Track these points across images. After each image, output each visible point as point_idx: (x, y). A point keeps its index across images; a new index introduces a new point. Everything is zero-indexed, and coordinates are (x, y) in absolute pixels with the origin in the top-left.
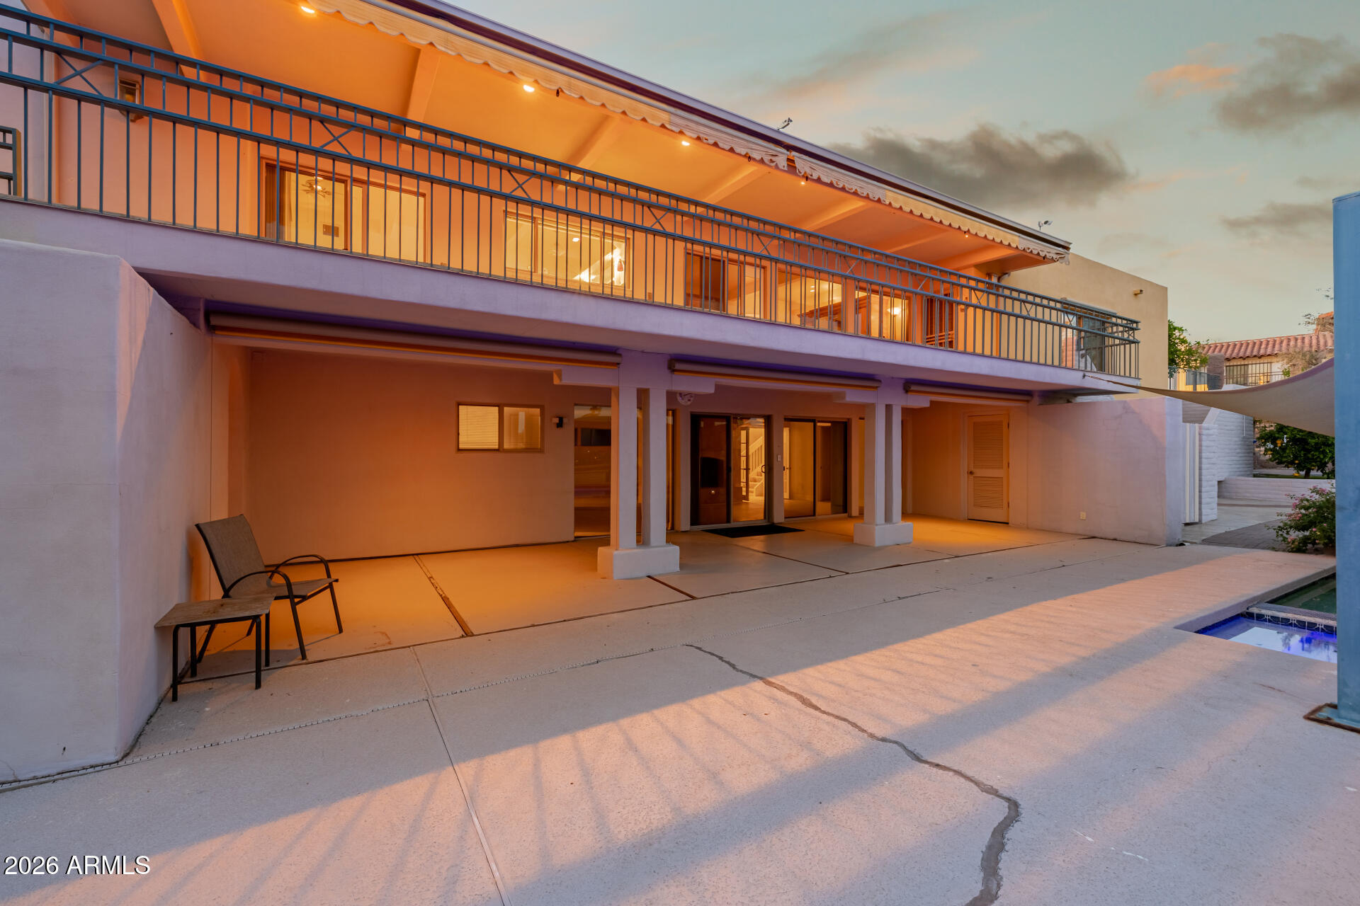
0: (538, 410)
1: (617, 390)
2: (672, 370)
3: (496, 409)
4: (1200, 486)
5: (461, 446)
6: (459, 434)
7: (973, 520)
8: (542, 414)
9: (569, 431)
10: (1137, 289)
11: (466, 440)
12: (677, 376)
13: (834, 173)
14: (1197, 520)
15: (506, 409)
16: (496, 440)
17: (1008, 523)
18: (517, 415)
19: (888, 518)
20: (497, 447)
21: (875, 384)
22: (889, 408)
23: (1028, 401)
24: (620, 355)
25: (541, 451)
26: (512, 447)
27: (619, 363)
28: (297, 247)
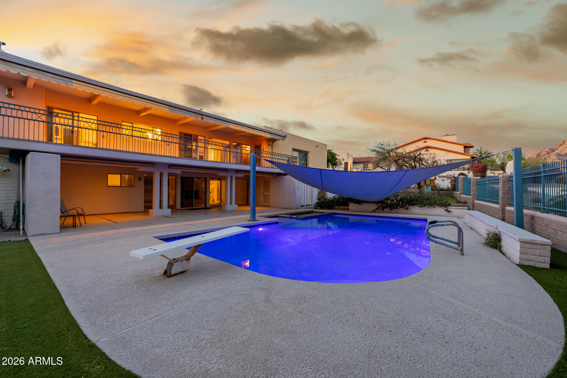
0: (133, 176)
1: (154, 172)
2: (169, 168)
3: (120, 175)
4: (312, 196)
5: (108, 185)
6: (108, 182)
7: (264, 206)
8: (134, 176)
9: (143, 181)
10: (316, 145)
11: (110, 184)
12: (170, 169)
13: (215, 121)
14: (311, 204)
15: (123, 175)
16: (120, 184)
17: (269, 206)
18: (125, 177)
19: (231, 204)
20: (120, 185)
21: (227, 171)
22: (231, 177)
23: (273, 175)
24: (155, 164)
25: (134, 187)
26: (124, 185)
27: (154, 167)
28: (81, 147)
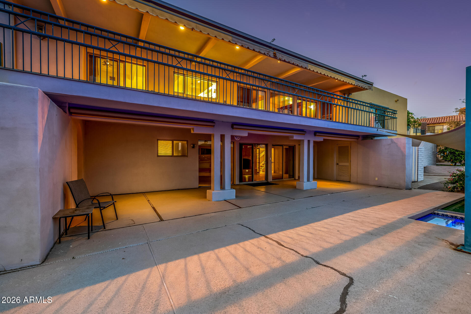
0: (186, 142)
1: (214, 135)
2: (233, 128)
3: (171, 142)
5: (159, 155)
6: (158, 150)
7: (339, 181)
9: (197, 149)
10: (397, 99)
11: (160, 153)
12: (234, 130)
13: (290, 58)
14: (416, 181)
15: (175, 142)
16: (171, 152)
17: (350, 182)
18: (178, 144)
19: (308, 180)
20: (171, 155)
21: (304, 133)
23: (358, 139)
24: (214, 123)
25: (187, 156)
26: (177, 155)
27: (214, 126)
28: (100, 84)
